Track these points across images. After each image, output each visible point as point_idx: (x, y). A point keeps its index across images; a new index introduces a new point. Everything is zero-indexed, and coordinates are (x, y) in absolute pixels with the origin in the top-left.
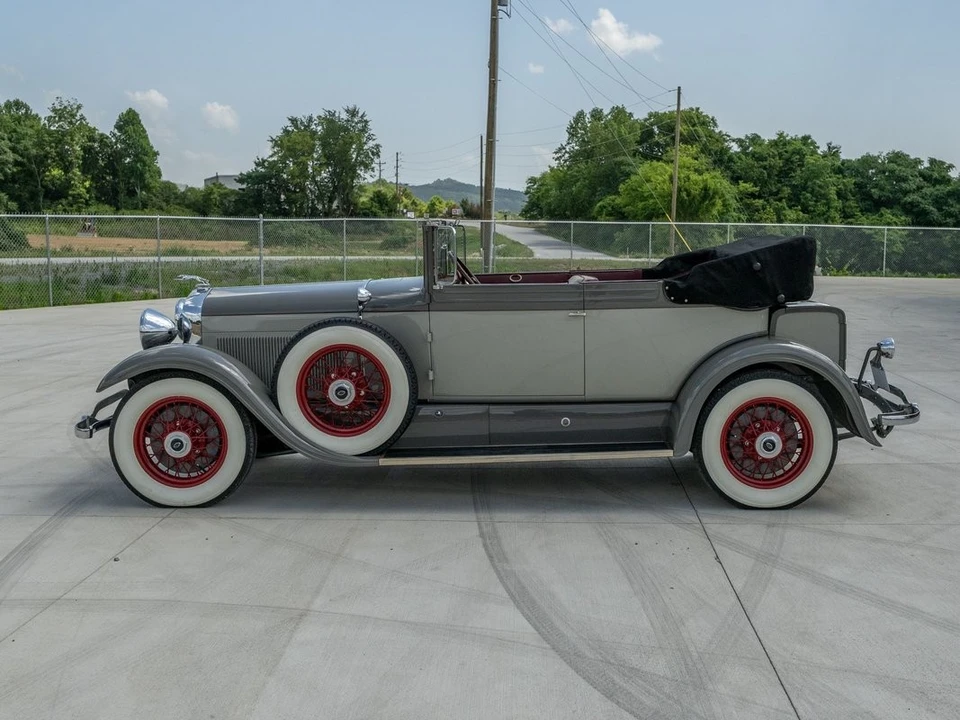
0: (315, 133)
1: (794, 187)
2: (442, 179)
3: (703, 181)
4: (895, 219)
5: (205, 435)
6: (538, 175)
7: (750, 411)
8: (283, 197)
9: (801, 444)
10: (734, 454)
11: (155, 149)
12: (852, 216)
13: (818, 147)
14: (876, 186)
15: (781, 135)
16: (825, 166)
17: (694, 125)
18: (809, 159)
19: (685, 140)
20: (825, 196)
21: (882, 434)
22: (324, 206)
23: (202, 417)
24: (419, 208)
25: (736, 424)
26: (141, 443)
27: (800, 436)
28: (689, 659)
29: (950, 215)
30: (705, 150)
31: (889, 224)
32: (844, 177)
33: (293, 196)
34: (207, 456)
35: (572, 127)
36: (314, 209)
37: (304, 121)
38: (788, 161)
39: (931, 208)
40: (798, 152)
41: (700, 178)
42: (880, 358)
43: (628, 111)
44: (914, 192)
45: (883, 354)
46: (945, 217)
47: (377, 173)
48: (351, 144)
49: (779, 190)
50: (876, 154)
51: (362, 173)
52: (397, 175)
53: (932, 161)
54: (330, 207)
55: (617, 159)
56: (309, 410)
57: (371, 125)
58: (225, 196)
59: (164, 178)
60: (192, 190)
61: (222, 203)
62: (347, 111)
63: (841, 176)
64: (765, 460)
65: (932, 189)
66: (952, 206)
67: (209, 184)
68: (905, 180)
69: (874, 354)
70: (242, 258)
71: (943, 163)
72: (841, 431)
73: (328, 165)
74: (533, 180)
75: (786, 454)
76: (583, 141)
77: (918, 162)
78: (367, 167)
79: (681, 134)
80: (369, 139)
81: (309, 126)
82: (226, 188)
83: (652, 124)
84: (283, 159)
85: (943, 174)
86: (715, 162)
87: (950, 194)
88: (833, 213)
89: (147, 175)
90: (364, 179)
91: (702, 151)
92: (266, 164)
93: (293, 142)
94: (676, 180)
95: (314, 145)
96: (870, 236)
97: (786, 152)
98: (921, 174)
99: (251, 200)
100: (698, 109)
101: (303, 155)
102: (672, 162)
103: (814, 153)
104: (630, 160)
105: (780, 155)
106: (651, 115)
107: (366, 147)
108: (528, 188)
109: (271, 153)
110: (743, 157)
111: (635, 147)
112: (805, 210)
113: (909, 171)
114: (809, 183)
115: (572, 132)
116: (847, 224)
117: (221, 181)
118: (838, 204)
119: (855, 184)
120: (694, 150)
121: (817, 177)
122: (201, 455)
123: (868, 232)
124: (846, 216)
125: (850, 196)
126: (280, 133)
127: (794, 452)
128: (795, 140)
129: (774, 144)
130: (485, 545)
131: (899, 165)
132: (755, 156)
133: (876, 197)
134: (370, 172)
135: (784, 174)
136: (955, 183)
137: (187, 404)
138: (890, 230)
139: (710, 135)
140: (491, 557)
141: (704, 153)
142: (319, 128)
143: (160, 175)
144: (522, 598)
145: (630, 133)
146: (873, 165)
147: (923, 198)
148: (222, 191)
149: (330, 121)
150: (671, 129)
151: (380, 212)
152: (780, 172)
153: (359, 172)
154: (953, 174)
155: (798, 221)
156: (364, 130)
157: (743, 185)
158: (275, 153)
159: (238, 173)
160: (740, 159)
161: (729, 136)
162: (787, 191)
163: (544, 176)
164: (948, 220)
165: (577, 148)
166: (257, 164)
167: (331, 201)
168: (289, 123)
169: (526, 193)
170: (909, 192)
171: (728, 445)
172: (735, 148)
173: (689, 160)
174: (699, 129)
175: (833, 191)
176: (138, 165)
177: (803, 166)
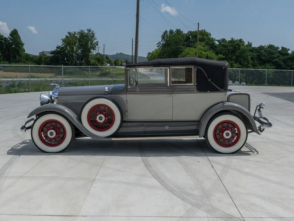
0: (77, 37)
1: (236, 56)
2: (119, 53)
3: (207, 54)
4: (270, 67)
5: (60, 131)
6: (151, 52)
7: (222, 124)
8: (66, 59)
9: (237, 134)
10: (217, 137)
11: (23, 42)
12: (256, 66)
13: (245, 43)
14: (264, 56)
15: (232, 39)
16: (247, 49)
17: (203, 36)
18: (242, 47)
19: (200, 40)
20: (247, 59)
21: (261, 131)
22: (79, 62)
23: (58, 126)
24: (111, 63)
25: (218, 128)
26: (40, 134)
27: (237, 132)
28: (205, 192)
29: (289, 66)
30: (207, 44)
31: (268, 69)
32: (253, 53)
33: (69, 58)
34: (60, 137)
35: (163, 36)
36: (76, 62)
37: (73, 33)
38: (235, 47)
39: (282, 63)
40: (238, 44)
41: (206, 53)
42: (260, 109)
43: (181, 30)
44: (276, 58)
45: (261, 107)
46: (287, 66)
47: (97, 51)
48: (89, 41)
49: (232, 57)
50: (264, 45)
51: (92, 51)
52: (104, 52)
53: (283, 48)
54: (81, 62)
55: (178, 47)
56: (91, 124)
57: (95, 35)
58: (46, 58)
59: (26, 52)
60: (35, 56)
61: (45, 61)
62: (87, 30)
63: (252, 52)
64: (226, 139)
65: (282, 57)
66: (289, 63)
67: (41, 54)
68: (273, 54)
69: (258, 107)
70: (55, 79)
71: (286, 48)
72: (249, 130)
73: (81, 48)
74: (149, 54)
75: (232, 137)
76: (167, 40)
77: (278, 48)
78: (94, 49)
79: (199, 38)
80: (94, 39)
81: (75, 35)
82: (46, 56)
83: (189, 35)
84: (66, 46)
85: (286, 52)
86: (210, 48)
87: (288, 59)
88: (249, 65)
89: (20, 51)
90: (93, 53)
91: (206, 44)
92: (60, 48)
93: (69, 40)
94: (197, 54)
95: (76, 42)
96: (262, 73)
97: (234, 44)
98: (279, 52)
99: (55, 60)
100: (205, 30)
101: (73, 44)
102: (196, 47)
103: (243, 45)
104: (182, 47)
105: (232, 46)
106: (189, 32)
107: (93, 42)
108: (148, 56)
109: (62, 44)
110: (220, 46)
111: (184, 42)
112: (240, 64)
113: (275, 51)
114: (242, 55)
115: (163, 37)
116: (254, 69)
117: (45, 53)
118: (251, 62)
119: (257, 55)
120: (203, 44)
121: (245, 53)
122: (58, 137)
123: (261, 71)
124: (254, 66)
125: (255, 59)
126: (65, 37)
127: (235, 137)
128: (237, 40)
129: (230, 42)
130: (144, 163)
131: (271, 49)
132: (223, 46)
133: (264, 59)
134: (95, 51)
135: (233, 52)
136: (290, 55)
137: (54, 122)
138: (268, 71)
139: (209, 39)
140: (146, 166)
141: (206, 45)
142: (78, 36)
143: (24, 51)
144: (156, 176)
145: (182, 38)
146: (263, 49)
147: (279, 60)
148: (45, 57)
149: (82, 33)
150: (196, 37)
151: (98, 64)
152: (232, 51)
153: (91, 50)
154: (290, 52)
155: (238, 67)
156: (93, 36)
157: (220, 55)
158: (63, 44)
159: (50, 51)
160: (219, 46)
161: (215, 39)
162: (234, 57)
163: (153, 52)
164: (288, 67)
165: (164, 43)
166: (57, 48)
167: (82, 60)
168: (68, 34)
169: (147, 58)
170: (275, 58)
171: (215, 134)
172: (217, 43)
173: (201, 47)
174: (205, 36)
175: (250, 57)
176: (17, 48)
177: (240, 49)
